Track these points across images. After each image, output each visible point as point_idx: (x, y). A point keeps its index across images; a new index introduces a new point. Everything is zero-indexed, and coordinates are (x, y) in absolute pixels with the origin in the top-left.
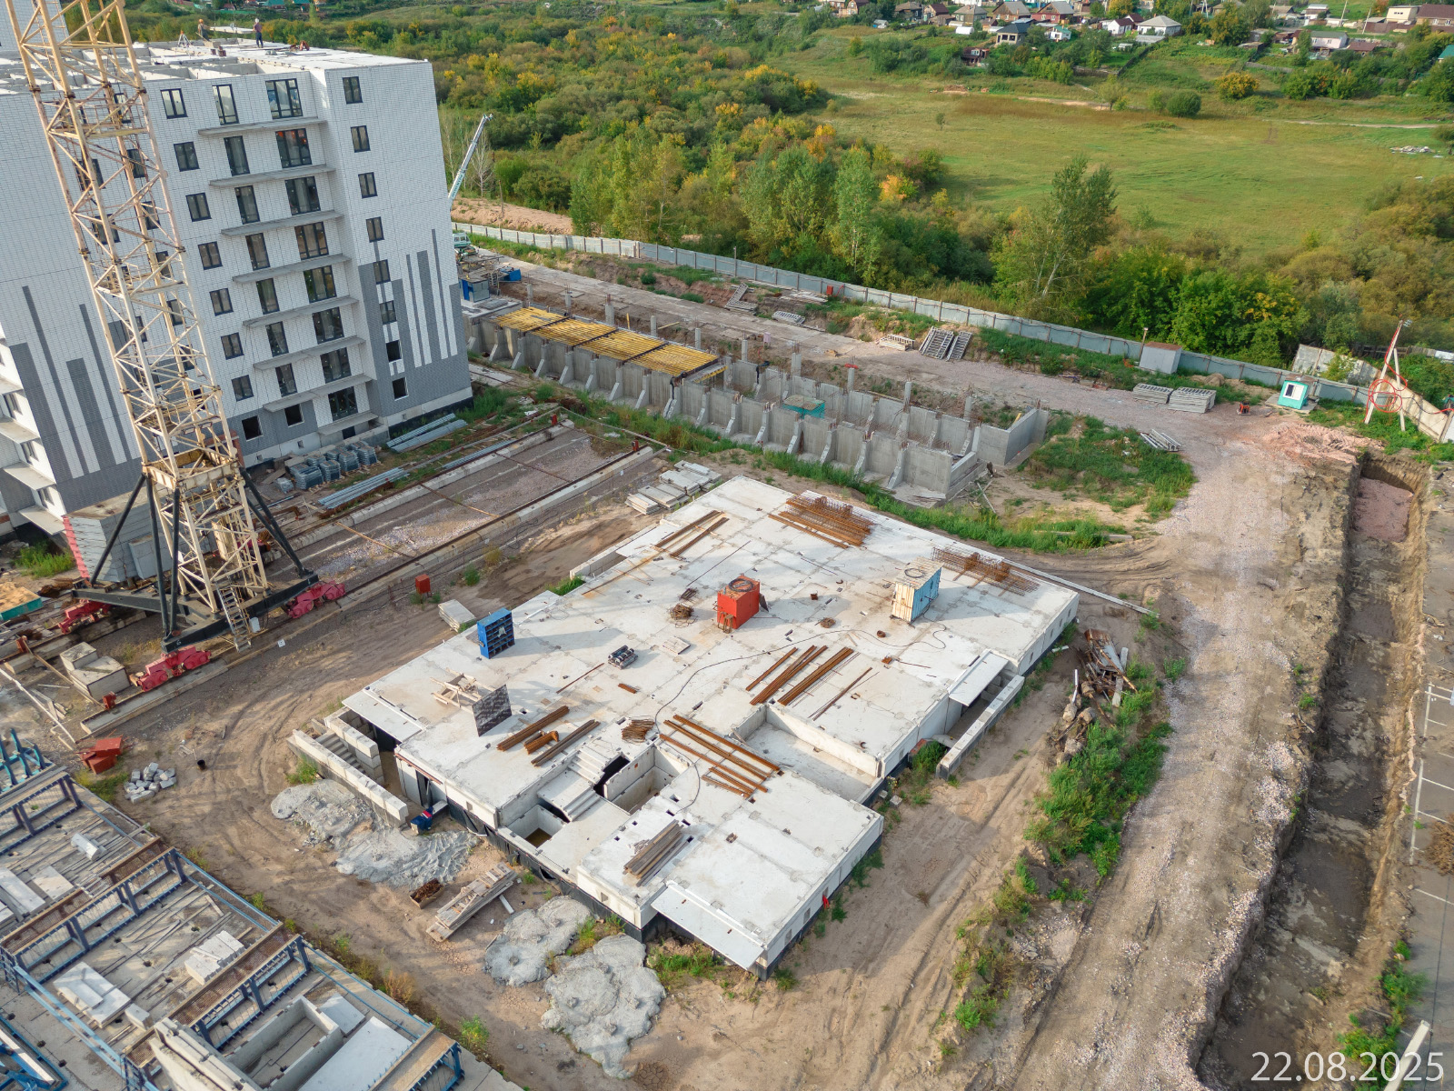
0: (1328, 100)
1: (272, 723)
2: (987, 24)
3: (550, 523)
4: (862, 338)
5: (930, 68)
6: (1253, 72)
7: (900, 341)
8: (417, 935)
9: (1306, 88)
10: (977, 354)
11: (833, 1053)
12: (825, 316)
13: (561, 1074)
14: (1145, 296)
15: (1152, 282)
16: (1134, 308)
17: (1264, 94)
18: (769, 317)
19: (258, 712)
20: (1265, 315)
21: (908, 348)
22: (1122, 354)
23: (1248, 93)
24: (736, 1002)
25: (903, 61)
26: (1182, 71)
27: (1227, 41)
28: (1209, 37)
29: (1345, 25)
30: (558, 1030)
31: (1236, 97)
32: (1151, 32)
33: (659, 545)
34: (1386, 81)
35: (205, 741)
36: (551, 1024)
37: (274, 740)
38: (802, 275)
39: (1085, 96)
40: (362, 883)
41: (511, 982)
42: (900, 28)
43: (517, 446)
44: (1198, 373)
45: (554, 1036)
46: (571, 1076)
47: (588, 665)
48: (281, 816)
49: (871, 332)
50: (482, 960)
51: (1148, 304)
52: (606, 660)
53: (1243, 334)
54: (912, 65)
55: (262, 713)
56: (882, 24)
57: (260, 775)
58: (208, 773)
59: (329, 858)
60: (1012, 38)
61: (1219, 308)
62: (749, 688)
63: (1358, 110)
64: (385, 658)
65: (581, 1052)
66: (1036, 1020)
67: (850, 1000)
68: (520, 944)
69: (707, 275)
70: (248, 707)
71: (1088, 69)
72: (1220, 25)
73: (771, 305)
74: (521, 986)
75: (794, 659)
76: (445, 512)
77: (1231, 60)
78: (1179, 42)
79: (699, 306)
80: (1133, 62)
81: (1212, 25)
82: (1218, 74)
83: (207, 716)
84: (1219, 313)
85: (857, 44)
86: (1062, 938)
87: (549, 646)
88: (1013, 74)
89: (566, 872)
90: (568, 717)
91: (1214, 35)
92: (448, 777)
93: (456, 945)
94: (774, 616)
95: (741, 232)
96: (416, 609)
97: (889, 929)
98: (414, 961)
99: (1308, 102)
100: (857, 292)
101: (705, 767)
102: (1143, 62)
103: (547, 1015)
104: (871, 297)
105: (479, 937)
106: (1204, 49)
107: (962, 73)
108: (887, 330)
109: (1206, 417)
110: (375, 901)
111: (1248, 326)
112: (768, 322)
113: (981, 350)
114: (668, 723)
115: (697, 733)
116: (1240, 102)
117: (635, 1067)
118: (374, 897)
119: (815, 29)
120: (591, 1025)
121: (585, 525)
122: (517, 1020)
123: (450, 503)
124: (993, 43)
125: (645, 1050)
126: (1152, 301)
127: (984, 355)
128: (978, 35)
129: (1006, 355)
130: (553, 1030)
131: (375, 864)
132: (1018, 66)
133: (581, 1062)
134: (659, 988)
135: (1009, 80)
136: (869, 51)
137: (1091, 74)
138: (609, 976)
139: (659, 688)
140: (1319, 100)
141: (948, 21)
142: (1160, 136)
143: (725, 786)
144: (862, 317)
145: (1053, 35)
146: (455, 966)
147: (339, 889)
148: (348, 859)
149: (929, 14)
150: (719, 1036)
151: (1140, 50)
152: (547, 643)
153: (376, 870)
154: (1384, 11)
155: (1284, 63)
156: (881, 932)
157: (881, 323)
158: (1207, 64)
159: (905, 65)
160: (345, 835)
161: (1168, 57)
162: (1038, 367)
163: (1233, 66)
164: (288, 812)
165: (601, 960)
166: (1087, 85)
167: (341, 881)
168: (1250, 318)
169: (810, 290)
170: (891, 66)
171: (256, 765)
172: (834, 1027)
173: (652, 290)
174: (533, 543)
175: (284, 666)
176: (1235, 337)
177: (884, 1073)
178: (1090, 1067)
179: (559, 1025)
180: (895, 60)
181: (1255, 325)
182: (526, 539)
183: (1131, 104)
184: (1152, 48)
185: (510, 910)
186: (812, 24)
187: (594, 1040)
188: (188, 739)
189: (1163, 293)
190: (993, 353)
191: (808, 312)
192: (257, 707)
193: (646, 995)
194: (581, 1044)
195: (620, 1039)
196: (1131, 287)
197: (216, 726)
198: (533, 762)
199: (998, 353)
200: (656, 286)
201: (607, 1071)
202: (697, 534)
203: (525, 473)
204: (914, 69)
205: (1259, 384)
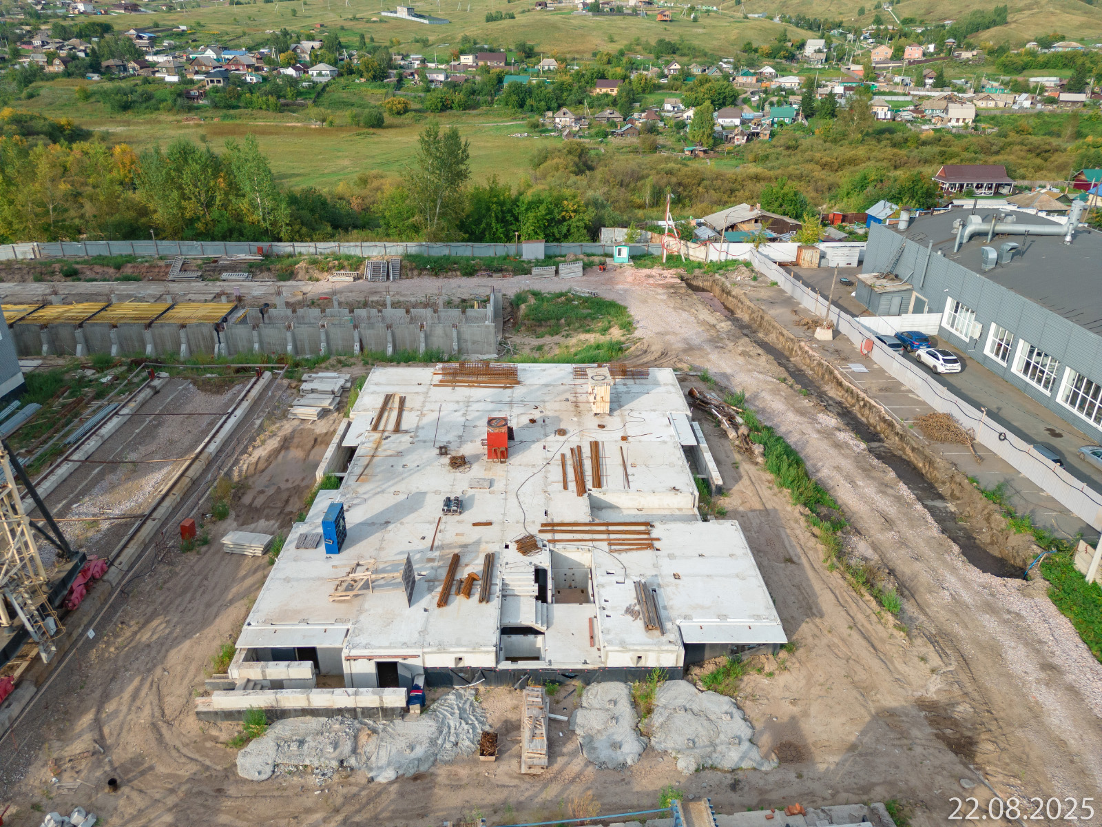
0: (455, 111)
1: (147, 711)
2: (190, 73)
3: (239, 450)
4: (310, 279)
5: (161, 106)
6: (401, 96)
7: (347, 275)
8: (515, 782)
9: (440, 105)
10: (409, 273)
11: (858, 668)
12: (269, 270)
13: (739, 793)
14: (500, 215)
15: (501, 204)
16: (493, 224)
17: (416, 111)
18: (218, 280)
19: (116, 712)
20: (572, 214)
21: (355, 279)
22: (504, 254)
23: (406, 110)
24: (776, 677)
25: (134, 102)
26: (354, 99)
27: (374, 78)
28: (361, 76)
29: (440, 67)
30: (700, 769)
31: (399, 113)
32: (320, 74)
33: (375, 428)
34: (481, 98)
35: (83, 765)
36: (693, 767)
37: (169, 724)
38: (228, 243)
39: (298, 120)
40: (416, 778)
41: (629, 762)
42: (114, 79)
43: (132, 404)
44: (556, 256)
45: (703, 774)
46: (746, 789)
47: (430, 523)
48: (264, 777)
49: (316, 274)
50: (589, 763)
51: (502, 220)
52: (441, 514)
53: (564, 230)
54: (144, 105)
55: (124, 709)
56: (96, 77)
57: (192, 759)
58: (125, 790)
59: (361, 778)
60: (219, 82)
61: (547, 214)
62: (565, 487)
63: (474, 116)
64: (208, 605)
65: (733, 770)
66: (906, 593)
67: (830, 636)
68: (604, 733)
69: (131, 259)
70: (98, 712)
71: (289, 101)
72: (367, 68)
73: (214, 271)
74: (639, 760)
75: (569, 462)
76: (111, 477)
77: (384, 91)
78: (342, 80)
79: (141, 284)
80: (319, 95)
81: (362, 68)
82: (379, 100)
83: (57, 744)
84: (547, 217)
85: (84, 91)
86: (861, 547)
87: (380, 523)
88: (234, 107)
89: (585, 663)
90: (463, 561)
91: (365, 74)
92: (423, 647)
93: (556, 767)
94: (522, 442)
95: (143, 220)
96: (192, 557)
97: (798, 587)
98: (539, 799)
99: (443, 114)
100: (285, 247)
101: (604, 545)
102: (325, 95)
103: (681, 764)
104: (298, 250)
105: (565, 750)
106: (361, 84)
107: (190, 109)
108: (329, 270)
109: (584, 278)
110: (447, 782)
111: (565, 223)
112: (218, 283)
113: (412, 270)
114: (540, 531)
115: (570, 528)
116: (403, 117)
117: (773, 755)
118: (442, 779)
119: (31, 82)
120: (719, 749)
121: (273, 444)
122: (666, 782)
123: (113, 465)
124: (204, 86)
125: (766, 740)
126: (504, 217)
127: (415, 273)
128: (186, 82)
129: (433, 269)
130: (697, 770)
131: (413, 755)
132: (234, 102)
133: (740, 775)
134: (727, 698)
135: (232, 112)
136: (97, 96)
137: (293, 104)
138: (689, 712)
139: (504, 514)
140: (449, 112)
141: (154, 73)
142: (368, 140)
143: (632, 549)
144: (302, 264)
145: (248, 79)
146: (573, 781)
147: (401, 795)
148: (380, 768)
149: (134, 69)
150: (794, 702)
151: (320, 87)
152: (373, 524)
153: (419, 760)
154: (458, 58)
155: (417, 91)
156: (796, 591)
157: (321, 265)
158: (369, 93)
159: (138, 105)
160: (354, 751)
161: (341, 90)
162: (458, 273)
163: (387, 94)
164: (268, 770)
165: (672, 707)
166: (294, 112)
167: (394, 788)
168: (564, 219)
169: (243, 252)
170: (126, 107)
171: (174, 753)
172: (840, 654)
173: (79, 280)
174: (240, 471)
175: (100, 658)
176: (560, 232)
177: (892, 663)
178: (953, 598)
179: (698, 765)
180: (126, 102)
181: (570, 222)
182: (231, 469)
183: (337, 122)
184: (327, 85)
185: (566, 718)
186: (26, 78)
187: (731, 757)
188: (58, 775)
189: (510, 211)
190: (422, 270)
191: (253, 269)
192: (110, 707)
193: (726, 707)
194: (727, 764)
195: (746, 745)
196: (489, 209)
197: (80, 745)
198: (481, 601)
199: (425, 269)
200: (81, 276)
201: (763, 769)
202: (395, 414)
203: (159, 425)
204: (147, 108)
205: (594, 255)
